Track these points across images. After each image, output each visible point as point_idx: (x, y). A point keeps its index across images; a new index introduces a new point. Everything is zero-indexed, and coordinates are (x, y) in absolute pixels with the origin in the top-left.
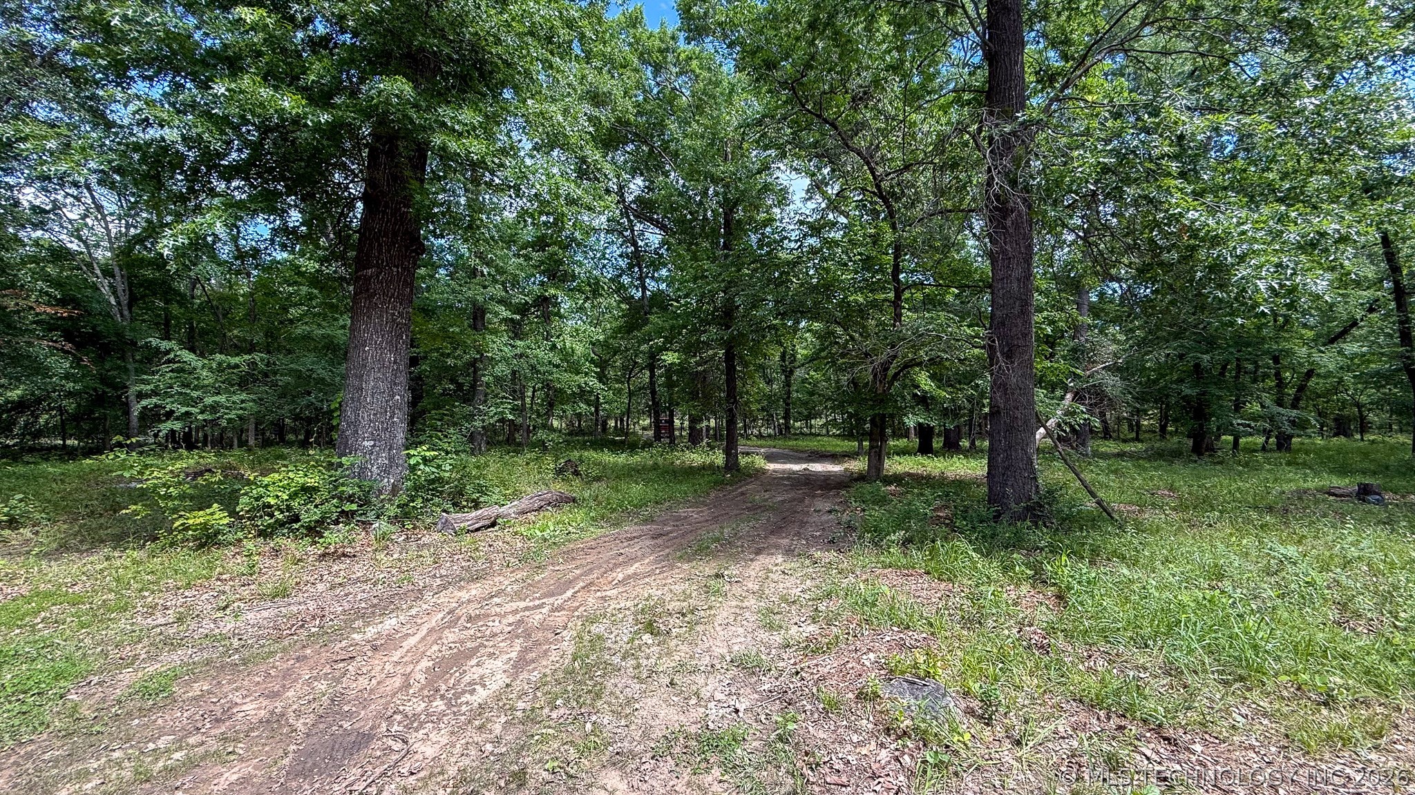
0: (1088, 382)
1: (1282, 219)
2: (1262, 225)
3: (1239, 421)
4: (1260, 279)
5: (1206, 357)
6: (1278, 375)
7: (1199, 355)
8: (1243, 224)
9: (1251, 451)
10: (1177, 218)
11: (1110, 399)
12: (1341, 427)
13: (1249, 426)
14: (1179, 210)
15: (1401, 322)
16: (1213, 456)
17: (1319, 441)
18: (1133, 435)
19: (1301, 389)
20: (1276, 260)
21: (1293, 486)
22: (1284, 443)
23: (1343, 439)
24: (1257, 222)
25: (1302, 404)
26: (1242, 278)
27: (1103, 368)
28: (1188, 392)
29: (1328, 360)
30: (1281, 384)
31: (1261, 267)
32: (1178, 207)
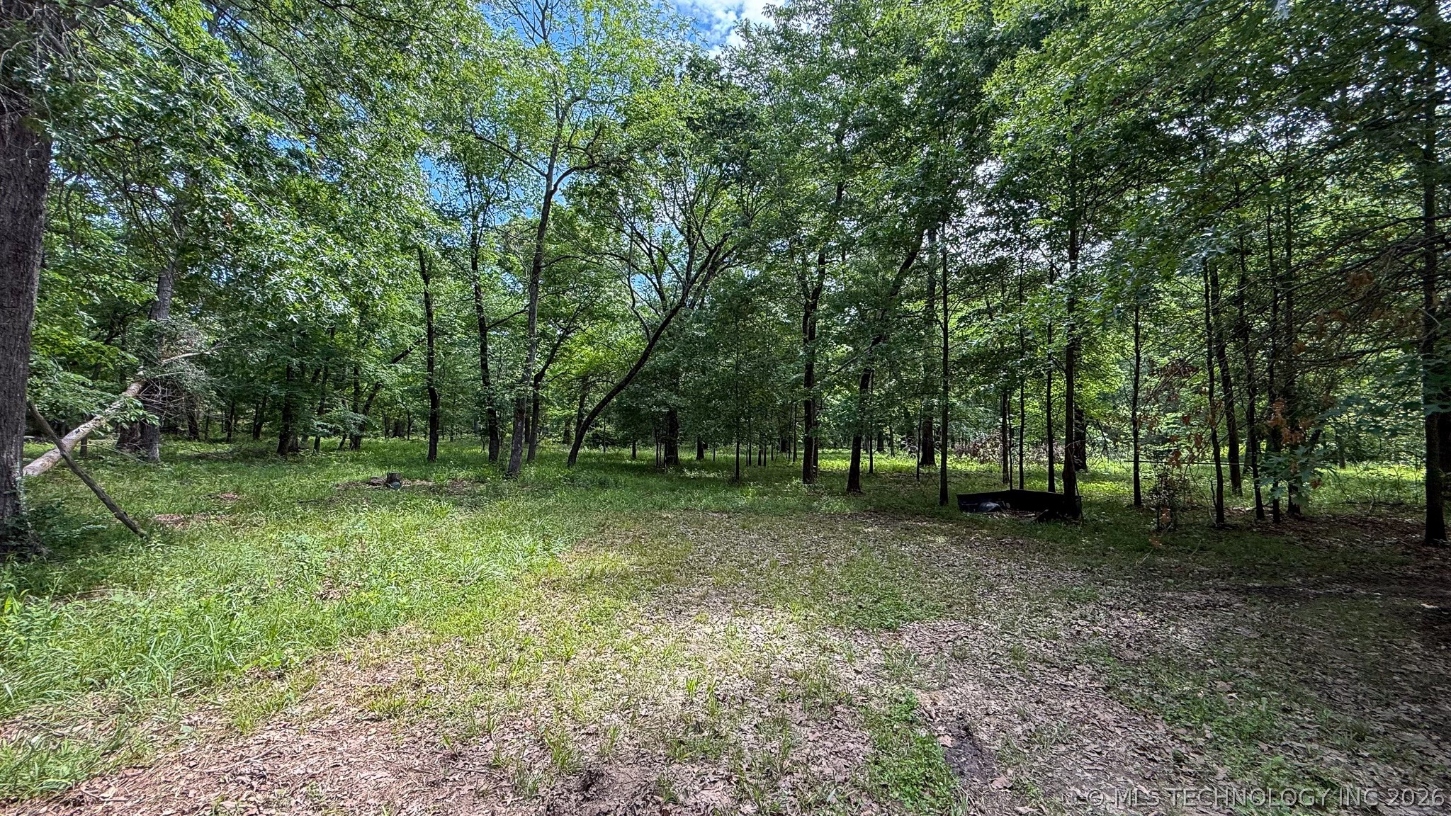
0: (163, 372)
1: (321, 241)
2: (300, 240)
3: (319, 423)
4: (290, 289)
5: (295, 361)
6: (356, 384)
7: (289, 358)
8: (286, 233)
9: (328, 450)
10: (225, 204)
11: (189, 394)
12: (398, 432)
13: (326, 427)
14: (226, 196)
15: (429, 354)
16: (295, 455)
17: (381, 440)
18: (225, 435)
19: (371, 397)
20: (308, 276)
21: (346, 479)
22: (356, 442)
23: (396, 439)
24: (298, 236)
25: (372, 409)
26: (275, 284)
27: (185, 358)
28: (276, 392)
29: (387, 375)
30: (358, 392)
31: (293, 278)
32: (225, 193)
